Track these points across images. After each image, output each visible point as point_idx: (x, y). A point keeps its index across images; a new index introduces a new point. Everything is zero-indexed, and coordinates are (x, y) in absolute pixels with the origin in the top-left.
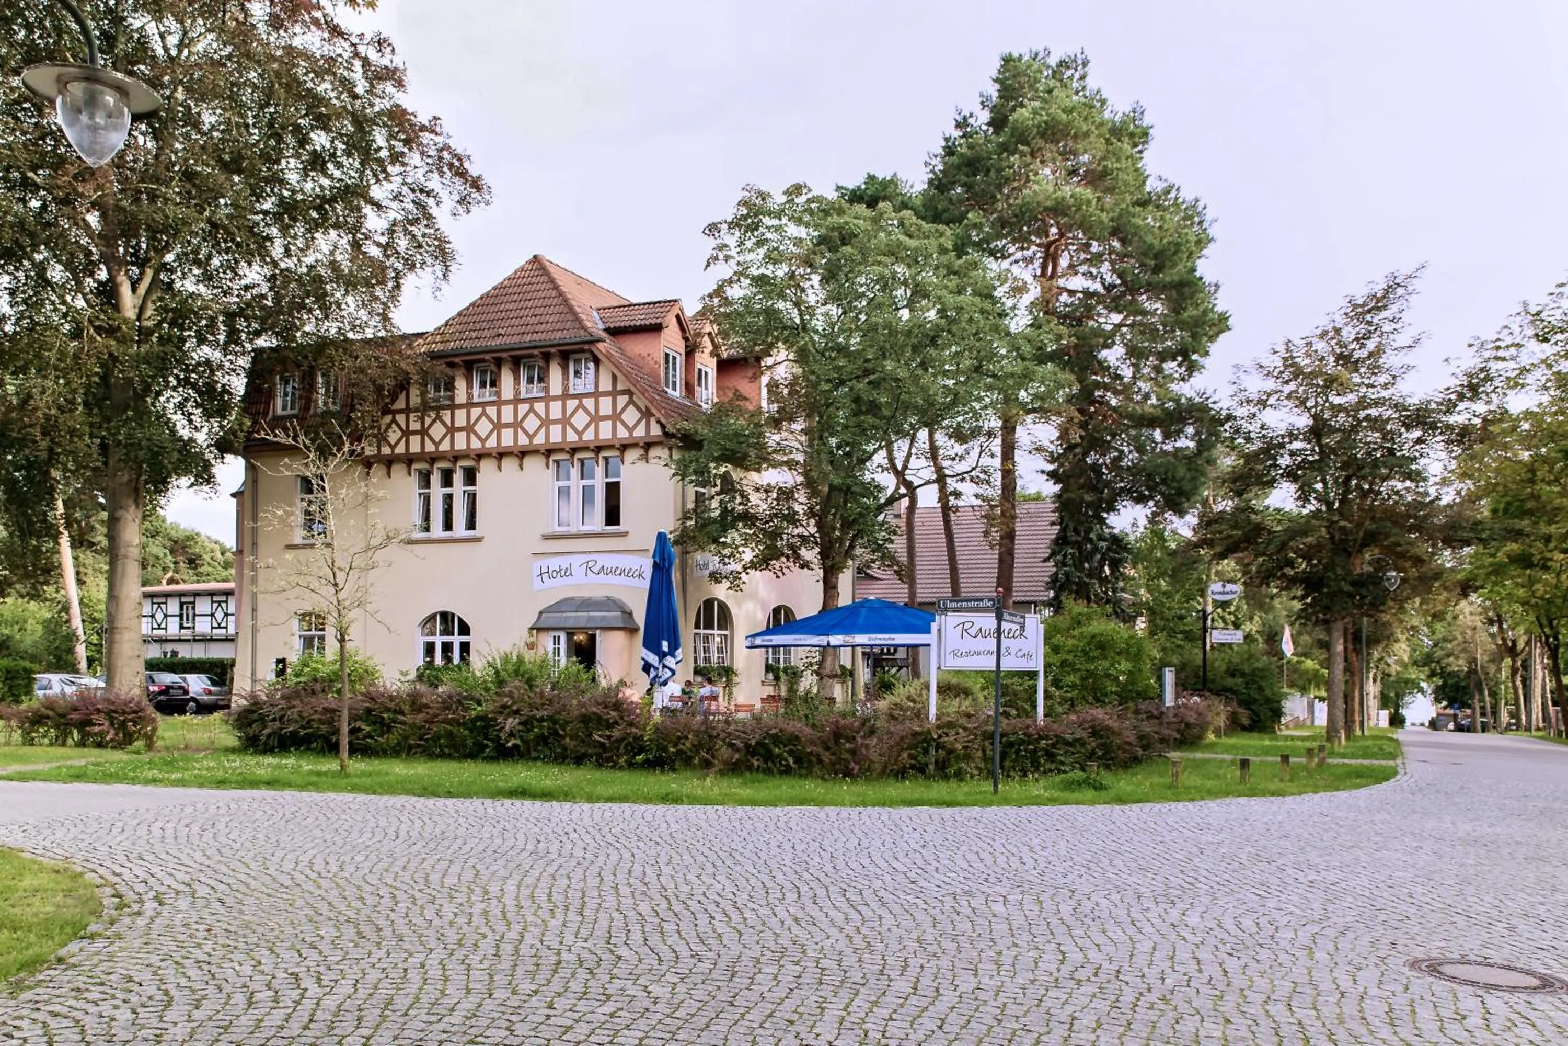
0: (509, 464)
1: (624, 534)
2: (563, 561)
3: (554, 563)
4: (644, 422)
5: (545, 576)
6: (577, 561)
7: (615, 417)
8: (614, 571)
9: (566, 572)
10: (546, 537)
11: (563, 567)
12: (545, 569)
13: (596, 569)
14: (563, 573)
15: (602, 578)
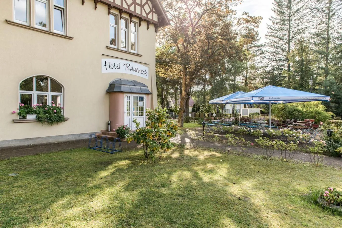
0: (89, 4)
1: (140, 56)
3: (112, 61)
4: (151, 13)
5: (108, 67)
6: (122, 62)
7: (142, 6)
8: (136, 70)
10: (108, 48)
11: (116, 64)
12: (107, 63)
13: (130, 68)
14: (116, 66)
15: (132, 72)
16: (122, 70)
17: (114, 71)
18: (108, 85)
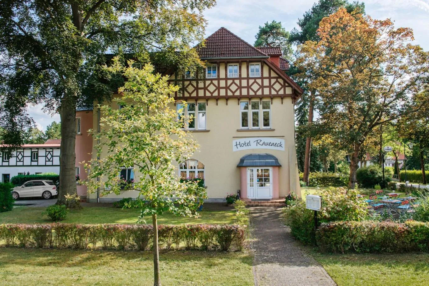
0: (221, 103)
1: (274, 130)
2: (247, 140)
3: (242, 141)
4: (283, 89)
5: (238, 146)
6: (252, 140)
7: (270, 87)
8: (269, 144)
9: (248, 144)
10: (238, 131)
11: (247, 142)
12: (238, 143)
13: (261, 143)
14: (246, 144)
15: (264, 147)
16: (253, 146)
17: (245, 148)
18: (239, 160)
